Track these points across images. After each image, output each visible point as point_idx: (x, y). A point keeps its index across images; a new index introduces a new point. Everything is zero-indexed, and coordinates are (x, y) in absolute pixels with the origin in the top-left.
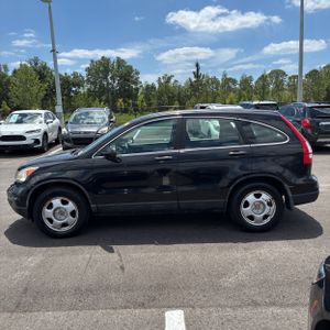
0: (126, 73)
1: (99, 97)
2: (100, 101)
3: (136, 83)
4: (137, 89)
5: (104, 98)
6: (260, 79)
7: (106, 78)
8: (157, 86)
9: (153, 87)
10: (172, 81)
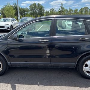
0: (41, 8)
1: (33, 15)
2: (33, 16)
3: (43, 11)
4: (44, 13)
5: (34, 15)
6: (80, 10)
7: (35, 9)
8: (50, 12)
9: (48, 12)
10: (54, 10)
